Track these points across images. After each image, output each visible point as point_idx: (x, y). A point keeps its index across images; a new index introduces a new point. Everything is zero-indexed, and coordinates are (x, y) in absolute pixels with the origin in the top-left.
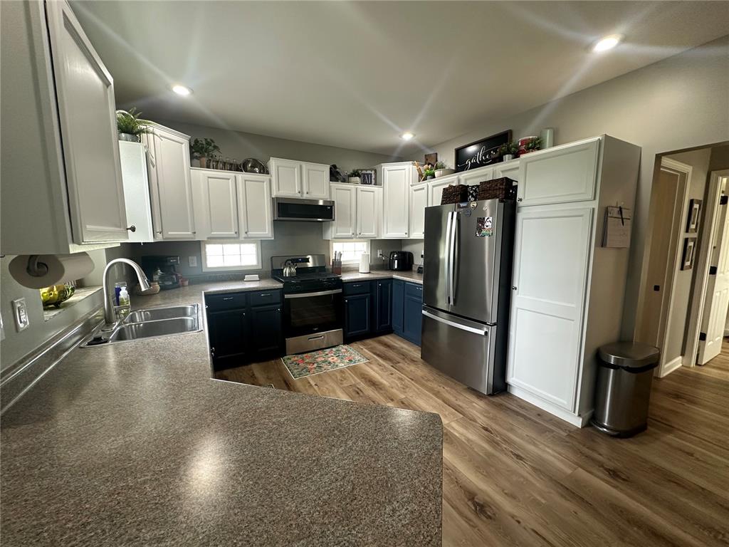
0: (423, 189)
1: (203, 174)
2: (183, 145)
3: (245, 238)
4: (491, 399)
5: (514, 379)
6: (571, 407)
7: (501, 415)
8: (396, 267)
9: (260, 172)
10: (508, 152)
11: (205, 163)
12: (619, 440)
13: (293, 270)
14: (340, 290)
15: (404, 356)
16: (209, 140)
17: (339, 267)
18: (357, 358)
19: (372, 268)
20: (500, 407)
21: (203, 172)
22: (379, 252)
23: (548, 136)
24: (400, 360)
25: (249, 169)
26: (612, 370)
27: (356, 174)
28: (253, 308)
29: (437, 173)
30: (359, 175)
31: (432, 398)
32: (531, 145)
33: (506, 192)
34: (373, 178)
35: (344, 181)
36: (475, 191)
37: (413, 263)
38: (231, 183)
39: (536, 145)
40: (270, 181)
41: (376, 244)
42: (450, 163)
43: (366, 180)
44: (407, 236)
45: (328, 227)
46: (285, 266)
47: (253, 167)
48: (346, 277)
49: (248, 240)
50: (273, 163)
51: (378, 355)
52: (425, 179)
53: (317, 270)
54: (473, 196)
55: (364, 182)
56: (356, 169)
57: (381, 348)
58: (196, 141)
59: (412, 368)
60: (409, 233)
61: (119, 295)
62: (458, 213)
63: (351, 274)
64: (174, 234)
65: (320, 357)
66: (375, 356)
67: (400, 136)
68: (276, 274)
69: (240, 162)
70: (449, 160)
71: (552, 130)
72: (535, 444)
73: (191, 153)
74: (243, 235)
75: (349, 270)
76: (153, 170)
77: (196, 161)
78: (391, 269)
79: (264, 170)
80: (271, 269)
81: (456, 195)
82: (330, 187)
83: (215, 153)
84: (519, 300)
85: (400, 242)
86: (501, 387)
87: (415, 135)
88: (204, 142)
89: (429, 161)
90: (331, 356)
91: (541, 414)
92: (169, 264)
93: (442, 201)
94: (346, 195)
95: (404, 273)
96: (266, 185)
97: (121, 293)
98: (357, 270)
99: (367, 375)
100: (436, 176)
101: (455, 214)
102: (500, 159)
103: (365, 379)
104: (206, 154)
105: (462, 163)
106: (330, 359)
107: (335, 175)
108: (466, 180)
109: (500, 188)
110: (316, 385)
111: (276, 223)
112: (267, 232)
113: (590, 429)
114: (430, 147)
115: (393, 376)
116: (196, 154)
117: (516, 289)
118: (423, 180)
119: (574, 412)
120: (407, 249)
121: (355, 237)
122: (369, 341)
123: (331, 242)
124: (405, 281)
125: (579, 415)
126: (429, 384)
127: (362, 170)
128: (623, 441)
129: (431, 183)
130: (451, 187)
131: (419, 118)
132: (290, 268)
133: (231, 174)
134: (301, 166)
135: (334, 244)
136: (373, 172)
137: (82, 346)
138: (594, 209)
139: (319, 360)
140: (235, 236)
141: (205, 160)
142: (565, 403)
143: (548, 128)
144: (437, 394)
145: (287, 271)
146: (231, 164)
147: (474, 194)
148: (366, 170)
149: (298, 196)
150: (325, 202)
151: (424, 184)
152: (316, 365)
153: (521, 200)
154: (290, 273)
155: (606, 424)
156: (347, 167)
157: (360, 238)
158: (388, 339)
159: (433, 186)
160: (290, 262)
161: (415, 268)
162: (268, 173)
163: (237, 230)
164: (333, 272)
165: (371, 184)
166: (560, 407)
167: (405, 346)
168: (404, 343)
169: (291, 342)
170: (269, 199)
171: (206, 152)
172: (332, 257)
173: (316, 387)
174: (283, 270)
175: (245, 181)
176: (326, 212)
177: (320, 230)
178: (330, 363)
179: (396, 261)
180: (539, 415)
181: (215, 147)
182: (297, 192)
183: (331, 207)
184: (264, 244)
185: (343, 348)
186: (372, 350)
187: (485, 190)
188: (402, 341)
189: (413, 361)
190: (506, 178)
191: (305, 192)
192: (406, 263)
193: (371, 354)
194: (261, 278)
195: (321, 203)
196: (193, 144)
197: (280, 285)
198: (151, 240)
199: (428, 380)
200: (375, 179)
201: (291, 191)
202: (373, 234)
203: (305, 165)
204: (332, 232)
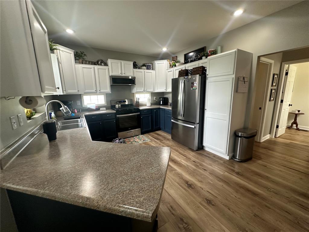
0: (172, 71)
1: (81, 66)
2: (72, 54)
3: (99, 93)
4: (197, 151)
5: (206, 144)
6: (225, 153)
7: (200, 157)
8: (161, 104)
9: (104, 65)
10: (204, 56)
11: (81, 62)
12: (242, 163)
13: (120, 105)
14: (139, 113)
15: (165, 138)
16: (82, 52)
17: (138, 104)
18: (146, 139)
19: (152, 104)
20: (200, 154)
21: (81, 65)
22: (155, 98)
23: (219, 49)
24: (164, 140)
27: (144, 65)
28: (104, 121)
29: (177, 64)
30: (145, 66)
31: (175, 152)
32: (212, 53)
33: (202, 72)
34: (151, 67)
35: (139, 68)
36: (191, 72)
37: (168, 102)
38: (92, 70)
39: (214, 52)
40: (109, 69)
41: (153, 94)
43: (148, 68)
44: (165, 91)
45: (133, 88)
46: (116, 104)
47: (101, 63)
48: (141, 108)
49: (101, 93)
50: (109, 61)
51: (155, 138)
52: (172, 67)
53: (129, 106)
54: (190, 74)
56: (144, 63)
57: (156, 135)
58: (77, 52)
59: (168, 142)
60: (166, 90)
61: (51, 115)
62: (184, 81)
64: (71, 91)
65: (132, 140)
67: (162, 49)
68: (113, 107)
69: (95, 61)
70: (182, 59)
71: (221, 47)
73: (75, 58)
74: (98, 91)
75: (142, 105)
76: (60, 65)
77: (77, 61)
79: (106, 64)
80: (110, 106)
81: (184, 73)
82: (133, 71)
83: (85, 57)
84: (207, 114)
85: (163, 93)
86: (201, 147)
87: (167, 49)
88: (80, 53)
89: (174, 60)
90: (136, 139)
91: (215, 156)
92: (69, 104)
93: (179, 76)
94: (140, 74)
95: (165, 106)
96: (107, 70)
98: (146, 105)
99: (150, 145)
100: (177, 66)
102: (201, 59)
104: (81, 58)
105: (187, 60)
107: (135, 66)
108: (188, 67)
109: (200, 70)
111: (111, 86)
112: (108, 90)
113: (232, 160)
114: (174, 54)
115: (160, 145)
116: (77, 58)
117: (206, 110)
120: (166, 96)
121: (144, 92)
122: (151, 133)
124: (165, 109)
125: (228, 155)
127: (146, 64)
129: (175, 68)
130: (182, 70)
131: (169, 41)
132: (118, 105)
133: (92, 66)
134: (121, 62)
135: (136, 95)
136: (151, 64)
138: (233, 78)
140: (95, 92)
141: (81, 60)
142: (223, 151)
143: (219, 46)
144: (177, 151)
145: (117, 106)
146: (92, 62)
147: (191, 73)
148: (148, 64)
149: (120, 75)
150: (132, 77)
151: (172, 69)
152: (130, 142)
153: (208, 75)
154: (118, 107)
155: (237, 158)
156: (140, 63)
157: (147, 92)
158: (159, 132)
159: (176, 70)
160: (118, 102)
161: (169, 104)
162: (107, 65)
163: (96, 90)
164: (136, 106)
165: (150, 69)
166: (221, 153)
167: (165, 135)
168: (165, 133)
169: (120, 134)
170: (108, 76)
172: (135, 100)
174: (115, 106)
175: (98, 69)
176: (131, 82)
177: (130, 89)
178: (136, 141)
179: (162, 101)
181: (85, 55)
182: (120, 73)
183: (134, 79)
184: (107, 95)
185: (141, 136)
186: (152, 136)
187: (195, 71)
189: (168, 140)
190: (202, 66)
191: (123, 73)
192: (165, 102)
193: (152, 138)
194: (107, 109)
195: (130, 78)
196: (75, 53)
197: (115, 112)
198: (62, 94)
199: (174, 146)
201: (117, 73)
202: (152, 90)
203: (123, 62)
204: (135, 90)
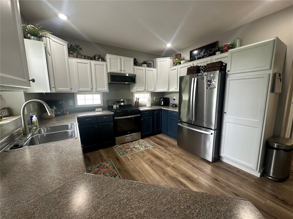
0: (176, 69)
1: (75, 61)
2: (65, 46)
3: (95, 91)
4: (213, 164)
5: (224, 154)
6: (255, 168)
8: (162, 104)
9: (102, 61)
10: (219, 50)
11: (75, 56)
12: (279, 183)
13: (118, 106)
14: (139, 115)
15: (169, 144)
16: (77, 45)
17: (137, 104)
18: (148, 145)
19: (152, 105)
20: (218, 167)
21: (75, 60)
22: (155, 98)
23: (238, 43)
24: (168, 146)
25: (97, 59)
26: (275, 150)
27: (145, 63)
28: (100, 124)
29: (182, 62)
30: (146, 64)
31: (186, 164)
34: (152, 65)
35: (139, 66)
36: (204, 68)
37: (169, 102)
38: (88, 65)
40: (107, 65)
41: (153, 94)
42: (188, 58)
43: (149, 65)
44: (168, 90)
45: (133, 87)
46: (114, 104)
47: (98, 58)
48: (142, 109)
49: (97, 92)
50: (108, 57)
51: (157, 144)
52: (176, 65)
53: (126, 106)
54: (203, 71)
55: (148, 66)
56: (145, 60)
57: (158, 140)
58: (71, 46)
59: (174, 149)
60: (168, 89)
61: (32, 119)
63: (143, 108)
64: (61, 89)
65: (131, 145)
66: (156, 144)
67: (166, 45)
68: (110, 108)
69: (92, 56)
70: (187, 56)
71: (239, 40)
72: (241, 187)
73: (69, 51)
74: (94, 90)
75: (142, 106)
76: (49, 57)
77: (71, 55)
78: (160, 105)
79: (104, 60)
80: (107, 106)
81: (194, 71)
82: (134, 68)
83: (81, 51)
84: (227, 118)
85: (163, 93)
86: (217, 157)
87: (172, 45)
88: (75, 46)
89: (177, 57)
90: (136, 144)
91: (239, 171)
92: (59, 104)
93: (187, 73)
94: (140, 72)
95: (166, 107)
96: (105, 67)
97: (33, 118)
98: (145, 106)
99: (154, 154)
100: (181, 63)
101: (196, 79)
102: (214, 54)
103: (154, 155)
104: (76, 51)
105: (192, 58)
106: (136, 146)
107: (136, 63)
108: (197, 64)
110: (131, 159)
111: (109, 84)
112: (105, 88)
113: (263, 178)
114: (180, 50)
115: (166, 154)
116: (71, 52)
117: (225, 113)
118: (175, 65)
119: (257, 170)
120: (167, 96)
121: (145, 91)
122: (152, 137)
123: (134, 93)
124: (168, 110)
125: (259, 172)
126: (183, 157)
127: (147, 61)
128: (281, 184)
129: (179, 66)
131: (173, 38)
132: (116, 105)
133: (88, 61)
134: (121, 59)
135: (135, 94)
136: (152, 62)
137: (6, 150)
138: (270, 74)
139: (131, 147)
140: (91, 90)
141: (75, 54)
142: (252, 166)
144: (188, 162)
145: (115, 107)
146: (88, 57)
148: (149, 61)
149: (120, 72)
151: (176, 67)
152: (130, 149)
154: (116, 107)
155: (271, 175)
156: (140, 60)
157: (147, 91)
158: (160, 136)
159: (181, 68)
160: (116, 102)
161: (170, 105)
162: (105, 61)
163: (91, 88)
164: (135, 107)
165: (151, 67)
166: (248, 167)
167: (168, 139)
168: (168, 138)
169: (117, 139)
170: (106, 73)
171: (76, 50)
172: (135, 100)
173: (131, 160)
174: (113, 106)
175: (95, 64)
176: (132, 79)
177: (129, 87)
178: (136, 148)
179: (163, 102)
180: (238, 171)
181: (80, 49)
182: (119, 70)
183: (135, 77)
184: (104, 94)
185: (141, 141)
186: (154, 141)
188: (166, 137)
189: (174, 146)
190: (221, 61)
191: (123, 70)
192: (167, 102)
193: (154, 143)
194: (103, 110)
195: (127, 75)
196: (69, 46)
197: (113, 113)
198: (49, 91)
199: (183, 155)
200: (153, 65)
201: (116, 70)
202: (152, 90)
203: (123, 58)
204: (135, 88)
